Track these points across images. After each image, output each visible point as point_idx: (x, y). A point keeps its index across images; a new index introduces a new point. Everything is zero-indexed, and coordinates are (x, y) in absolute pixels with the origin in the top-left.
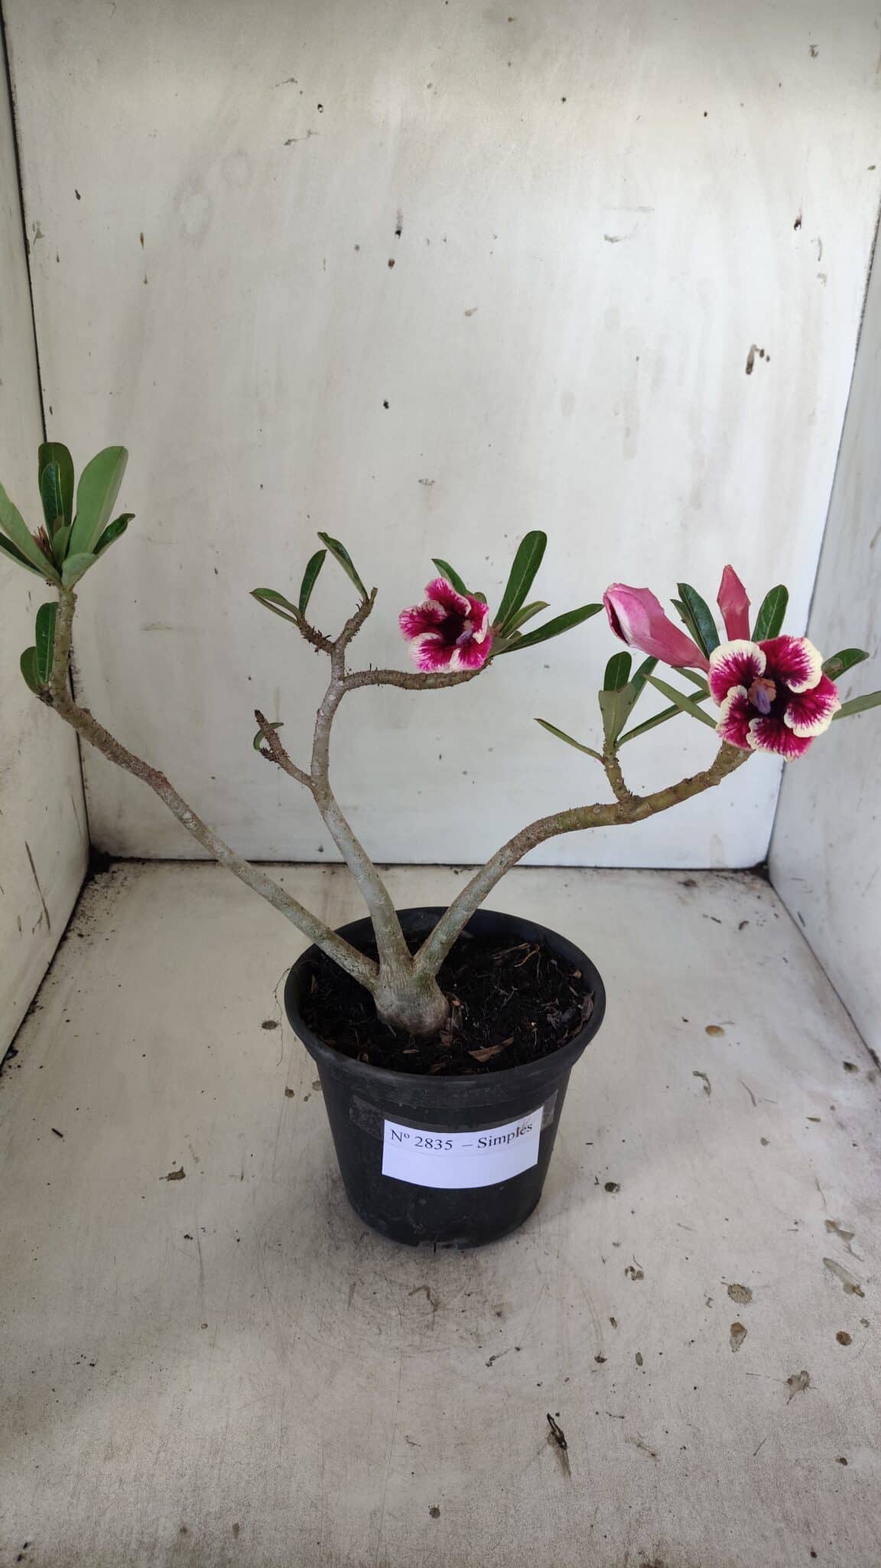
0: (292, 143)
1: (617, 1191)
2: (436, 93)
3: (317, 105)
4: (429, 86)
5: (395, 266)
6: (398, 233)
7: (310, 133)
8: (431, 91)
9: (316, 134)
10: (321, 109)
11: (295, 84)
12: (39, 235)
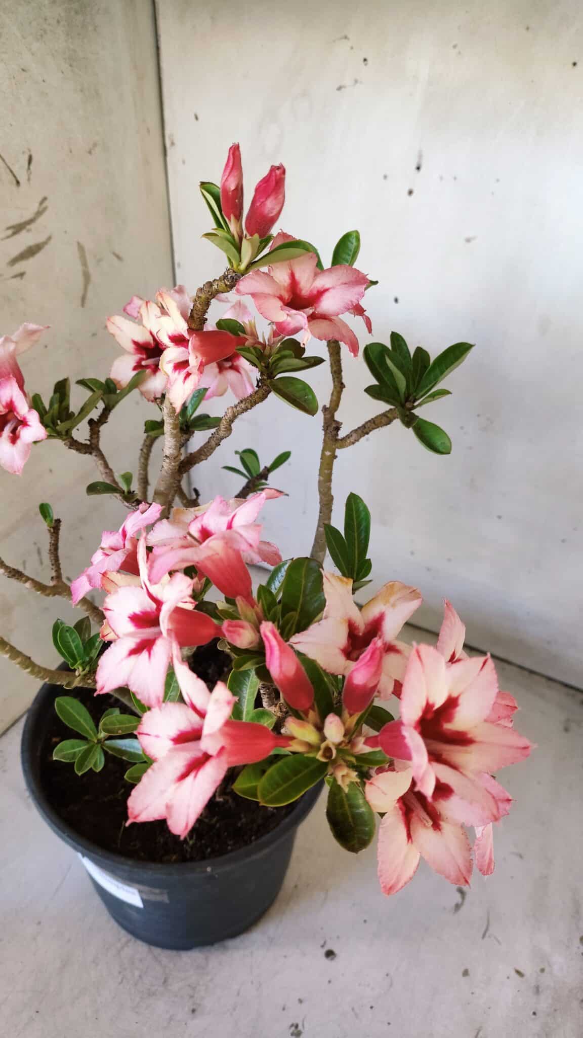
0: (343, 90)
1: (332, 959)
2: (459, 53)
3: (362, 60)
4: (455, 47)
5: (414, 195)
6: (418, 168)
7: (356, 81)
8: (457, 50)
9: (361, 83)
10: (366, 62)
11: (346, 40)
12: (173, 144)
